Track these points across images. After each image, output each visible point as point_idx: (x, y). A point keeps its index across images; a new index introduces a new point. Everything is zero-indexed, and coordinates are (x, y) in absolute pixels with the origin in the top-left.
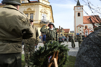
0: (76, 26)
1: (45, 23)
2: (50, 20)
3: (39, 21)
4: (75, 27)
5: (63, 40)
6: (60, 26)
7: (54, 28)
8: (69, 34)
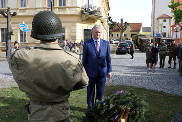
0: (156, 18)
1: (90, 13)
2: (101, 7)
3: (79, 10)
4: (154, 19)
5: (128, 49)
6: (122, 20)
7: (109, 22)
8: (141, 36)
